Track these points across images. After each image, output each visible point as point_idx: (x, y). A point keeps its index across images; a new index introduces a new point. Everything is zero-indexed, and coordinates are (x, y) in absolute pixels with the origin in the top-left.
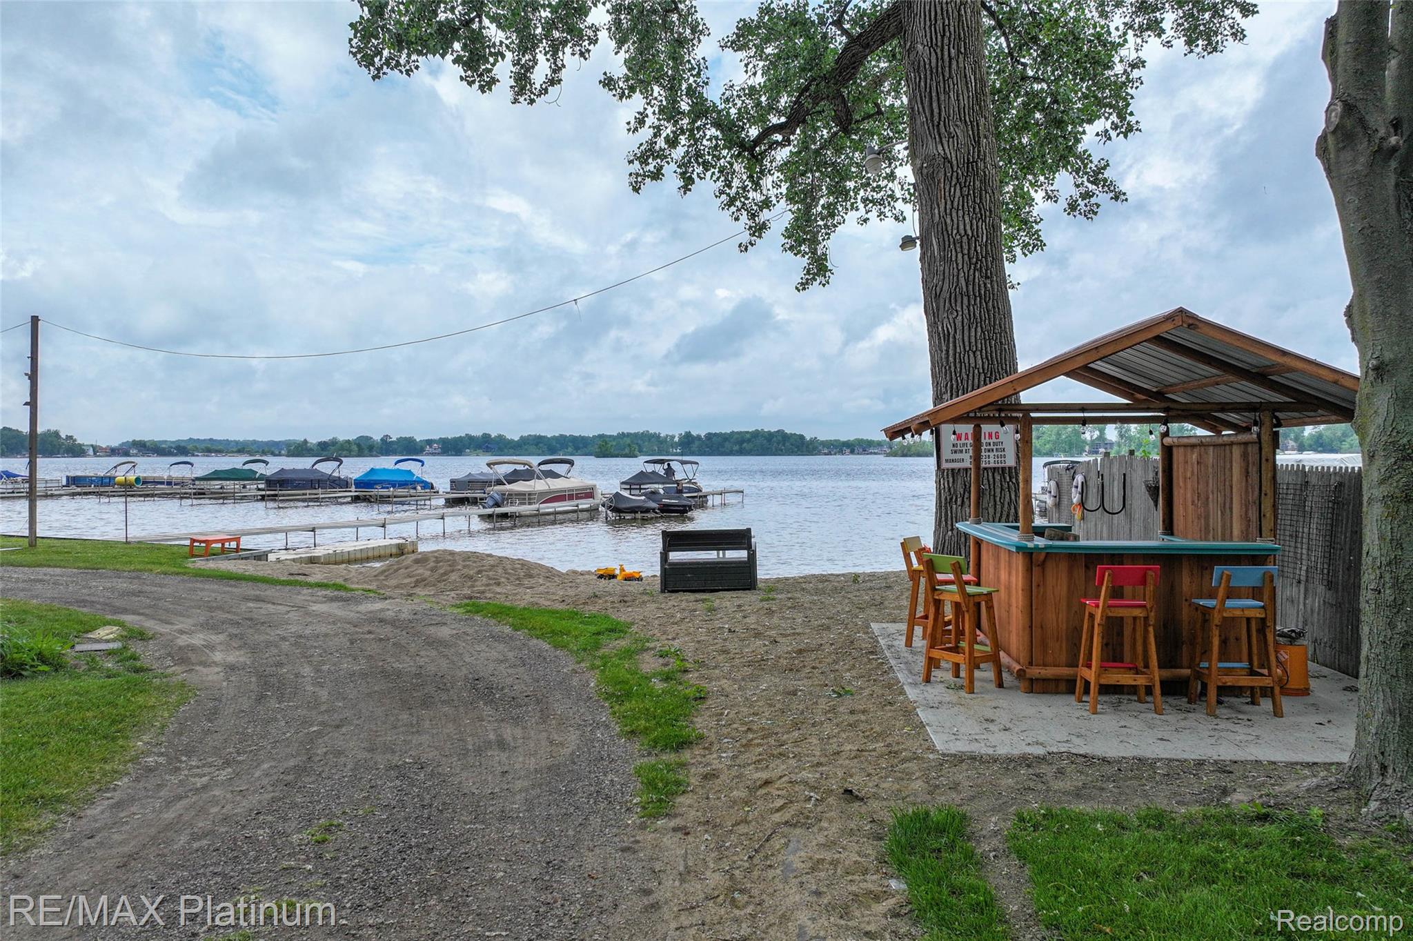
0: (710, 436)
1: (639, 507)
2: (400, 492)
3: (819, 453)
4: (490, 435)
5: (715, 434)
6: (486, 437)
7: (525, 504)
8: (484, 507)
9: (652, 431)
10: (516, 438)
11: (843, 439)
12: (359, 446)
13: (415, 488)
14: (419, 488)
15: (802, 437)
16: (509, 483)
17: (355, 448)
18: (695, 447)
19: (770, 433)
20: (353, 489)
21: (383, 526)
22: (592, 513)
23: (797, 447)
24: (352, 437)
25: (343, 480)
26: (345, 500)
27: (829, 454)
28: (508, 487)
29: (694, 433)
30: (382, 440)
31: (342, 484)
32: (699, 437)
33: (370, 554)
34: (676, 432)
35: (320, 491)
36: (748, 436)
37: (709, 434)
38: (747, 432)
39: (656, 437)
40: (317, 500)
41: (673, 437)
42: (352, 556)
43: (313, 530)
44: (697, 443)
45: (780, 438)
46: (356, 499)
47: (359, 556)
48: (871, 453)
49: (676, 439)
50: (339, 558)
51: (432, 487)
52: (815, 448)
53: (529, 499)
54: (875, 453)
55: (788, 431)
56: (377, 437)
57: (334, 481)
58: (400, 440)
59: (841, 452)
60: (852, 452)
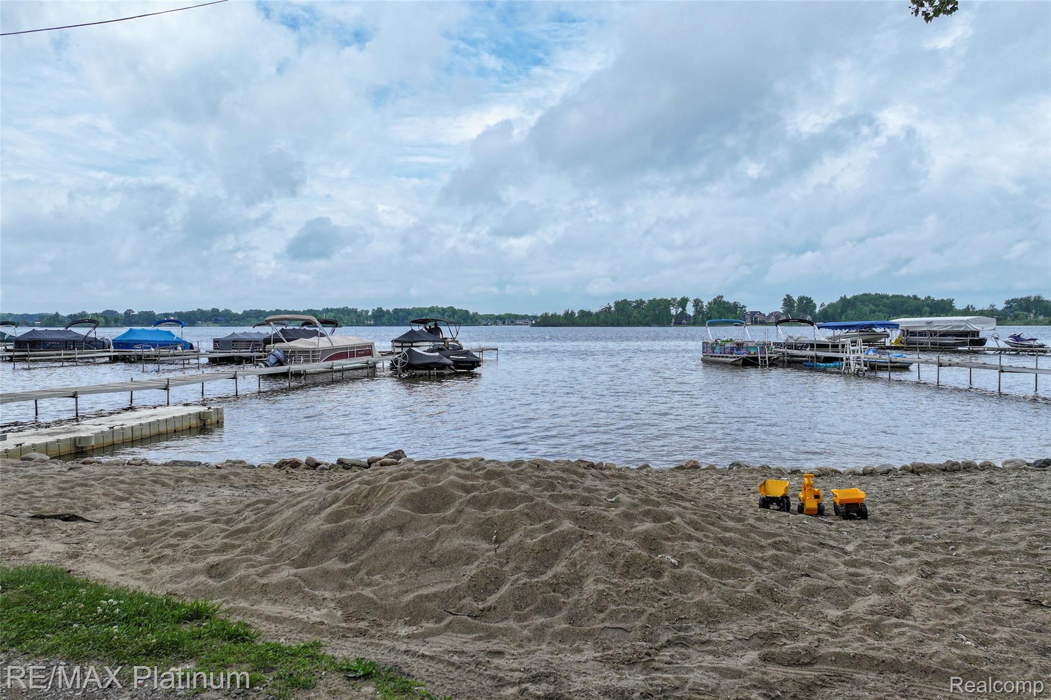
0: (396, 311)
1: (434, 363)
2: (164, 351)
3: (479, 324)
4: (218, 310)
5: (401, 310)
6: (215, 311)
7: (309, 361)
8: (266, 365)
9: (350, 307)
10: (240, 313)
11: (497, 314)
12: (105, 318)
13: (176, 349)
14: (179, 348)
15: (467, 312)
16: (289, 340)
17: (102, 320)
18: (385, 319)
19: (443, 309)
20: (112, 349)
21: (166, 388)
22: (371, 372)
23: (463, 319)
24: (100, 311)
25: (99, 341)
26: (103, 360)
27: (487, 325)
28: (287, 345)
29: (384, 309)
30: (125, 313)
31: (100, 344)
32: (388, 312)
33: (163, 429)
34: (370, 309)
35: (76, 351)
36: (426, 311)
37: (396, 309)
38: (425, 308)
39: (354, 311)
40: (73, 360)
41: (367, 312)
42: (137, 434)
43: (75, 396)
44: (386, 316)
45: (451, 313)
46: (114, 360)
47: (146, 432)
48: (517, 324)
49: (370, 313)
50: (118, 439)
51: (191, 347)
52: (477, 320)
53: (313, 356)
54: (520, 325)
55: (456, 307)
56: (121, 311)
57: (90, 342)
58: (141, 314)
59: (496, 324)
60: (504, 323)
